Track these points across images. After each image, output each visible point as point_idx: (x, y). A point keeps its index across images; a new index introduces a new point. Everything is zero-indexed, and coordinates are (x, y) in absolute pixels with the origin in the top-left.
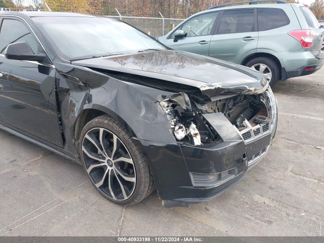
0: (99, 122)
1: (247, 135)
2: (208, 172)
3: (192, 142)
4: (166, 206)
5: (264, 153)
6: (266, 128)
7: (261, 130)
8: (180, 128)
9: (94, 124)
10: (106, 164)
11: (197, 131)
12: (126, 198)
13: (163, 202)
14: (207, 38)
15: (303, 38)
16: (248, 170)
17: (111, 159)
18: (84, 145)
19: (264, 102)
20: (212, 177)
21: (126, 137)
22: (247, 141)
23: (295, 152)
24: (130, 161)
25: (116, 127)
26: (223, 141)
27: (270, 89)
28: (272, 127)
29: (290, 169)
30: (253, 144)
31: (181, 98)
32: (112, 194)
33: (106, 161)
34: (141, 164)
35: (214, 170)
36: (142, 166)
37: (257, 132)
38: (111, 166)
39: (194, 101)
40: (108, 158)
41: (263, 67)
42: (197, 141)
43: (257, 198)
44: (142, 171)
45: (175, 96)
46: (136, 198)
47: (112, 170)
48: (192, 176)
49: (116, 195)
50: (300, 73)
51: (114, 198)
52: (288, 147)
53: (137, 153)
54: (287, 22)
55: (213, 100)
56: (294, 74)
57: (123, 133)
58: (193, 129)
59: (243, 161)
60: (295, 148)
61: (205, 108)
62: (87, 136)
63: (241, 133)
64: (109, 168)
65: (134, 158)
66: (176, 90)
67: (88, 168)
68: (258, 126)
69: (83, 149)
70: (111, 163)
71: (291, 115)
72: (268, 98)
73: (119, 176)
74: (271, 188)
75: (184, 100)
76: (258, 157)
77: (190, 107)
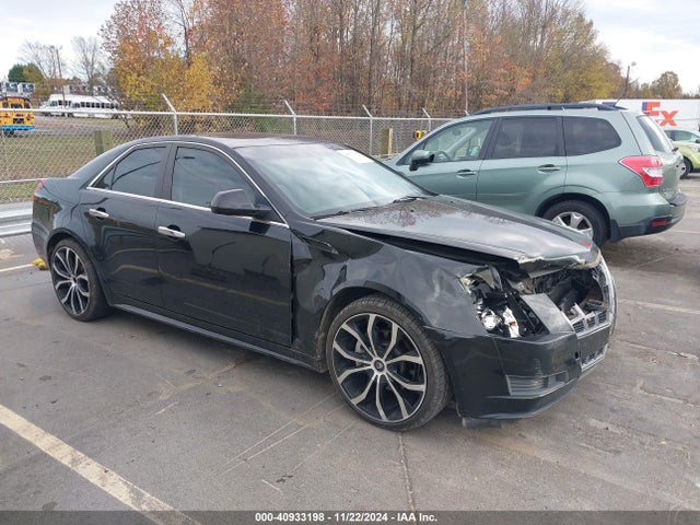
0: (368, 306)
1: (579, 326)
2: (531, 375)
3: (507, 333)
4: (470, 427)
5: (601, 355)
6: (603, 318)
7: (597, 321)
8: (489, 314)
9: (360, 308)
10: (372, 367)
11: (514, 319)
12: (406, 416)
13: (464, 421)
14: (474, 166)
15: (645, 170)
16: (581, 377)
17: (383, 360)
18: (337, 340)
19: (597, 280)
20: (536, 383)
21: (413, 326)
22: (579, 335)
23: (645, 361)
24: (419, 360)
25: (397, 312)
26: (548, 332)
27: (603, 261)
28: (611, 316)
29: (639, 385)
30: (586, 339)
31: (488, 272)
32: (382, 412)
33: (372, 363)
34: (436, 363)
35: (540, 372)
36: (436, 367)
37: (591, 323)
38: (381, 370)
39: (505, 277)
40: (376, 358)
41: (576, 218)
42: (514, 332)
43: (593, 422)
44: (437, 374)
45: (479, 270)
46: (423, 416)
47: (383, 376)
48: (508, 381)
49: (387, 414)
50: (643, 230)
51: (384, 419)
52: (633, 354)
53: (429, 348)
54: (617, 142)
55: (532, 276)
56: (633, 231)
57: (408, 320)
58: (509, 316)
59: (575, 363)
60: (645, 355)
61: (520, 286)
62: (345, 326)
63: (571, 323)
64: (377, 373)
65: (425, 355)
66: (480, 262)
67: (339, 375)
68: (592, 315)
69: (336, 345)
70: (381, 366)
71: (632, 303)
72: (602, 274)
73: (395, 383)
74: (612, 410)
75: (491, 276)
76: (593, 360)
77: (500, 286)
